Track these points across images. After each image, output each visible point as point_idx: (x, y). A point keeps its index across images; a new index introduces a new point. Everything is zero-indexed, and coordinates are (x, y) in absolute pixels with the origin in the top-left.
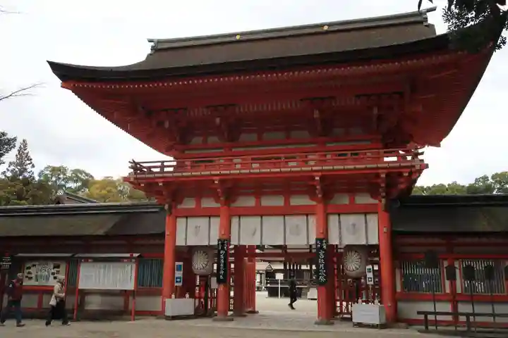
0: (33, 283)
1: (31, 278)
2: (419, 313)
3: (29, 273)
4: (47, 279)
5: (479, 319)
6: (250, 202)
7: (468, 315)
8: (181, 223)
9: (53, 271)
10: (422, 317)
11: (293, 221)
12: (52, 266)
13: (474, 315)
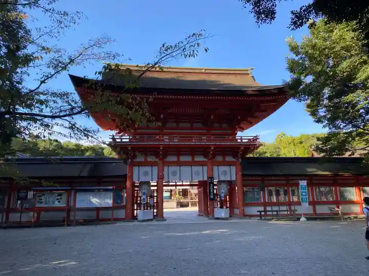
0: (43, 205)
1: (42, 202)
2: (258, 211)
3: (40, 199)
4: (54, 203)
5: (281, 213)
6: (174, 159)
7: (277, 211)
8: (136, 169)
9: (57, 198)
10: (259, 213)
11: (196, 169)
12: (57, 195)
13: (280, 211)
